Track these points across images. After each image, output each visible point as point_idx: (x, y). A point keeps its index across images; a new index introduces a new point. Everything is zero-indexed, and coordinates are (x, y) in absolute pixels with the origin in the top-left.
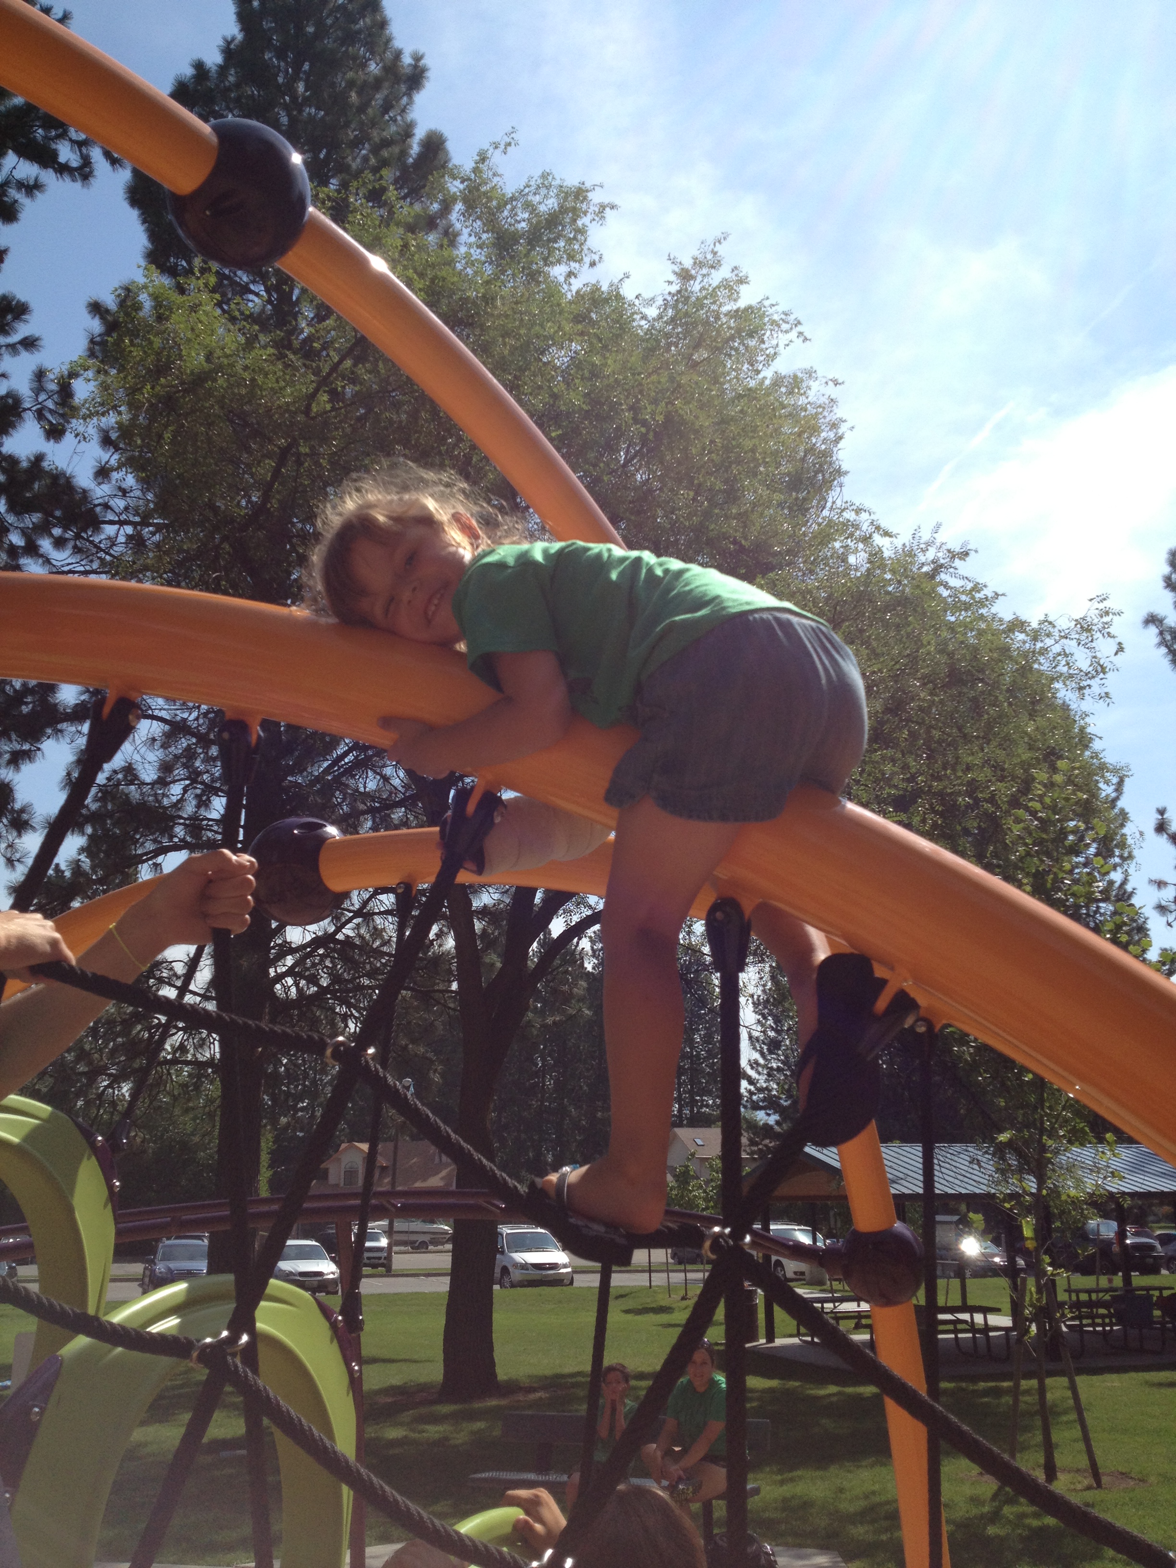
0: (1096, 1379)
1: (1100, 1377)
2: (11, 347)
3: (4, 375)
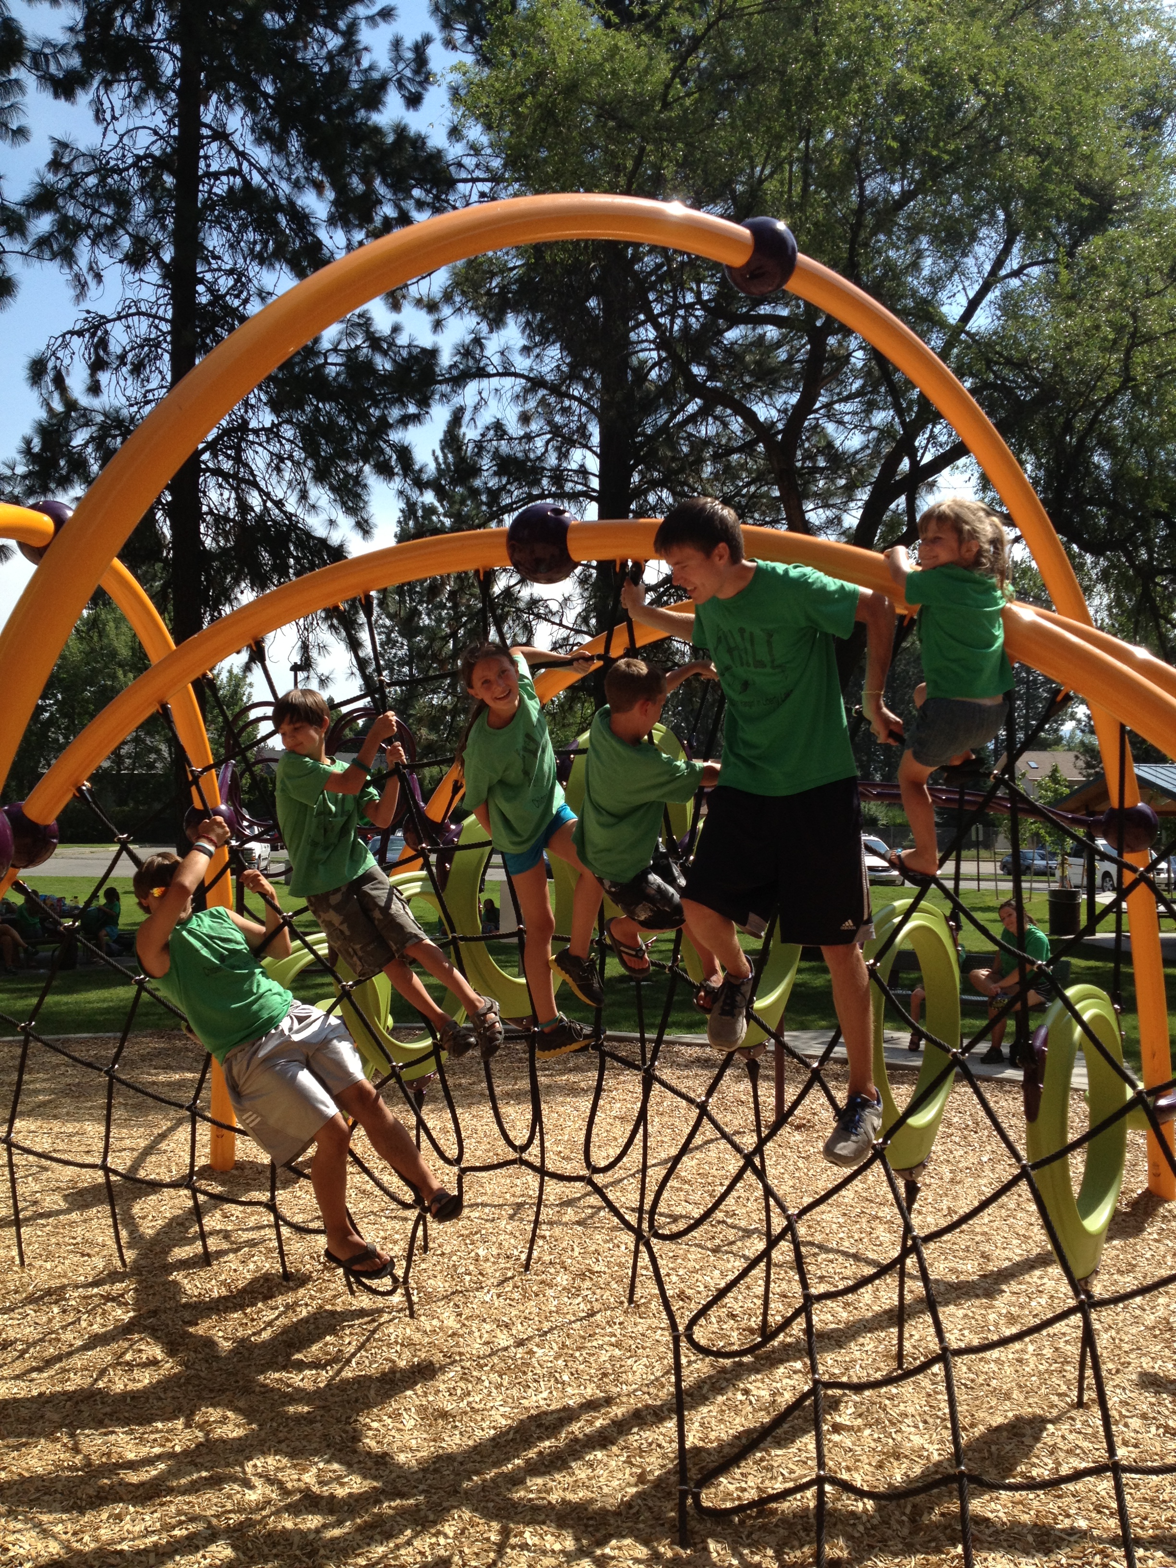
2: (371, 20)
3: (366, 49)
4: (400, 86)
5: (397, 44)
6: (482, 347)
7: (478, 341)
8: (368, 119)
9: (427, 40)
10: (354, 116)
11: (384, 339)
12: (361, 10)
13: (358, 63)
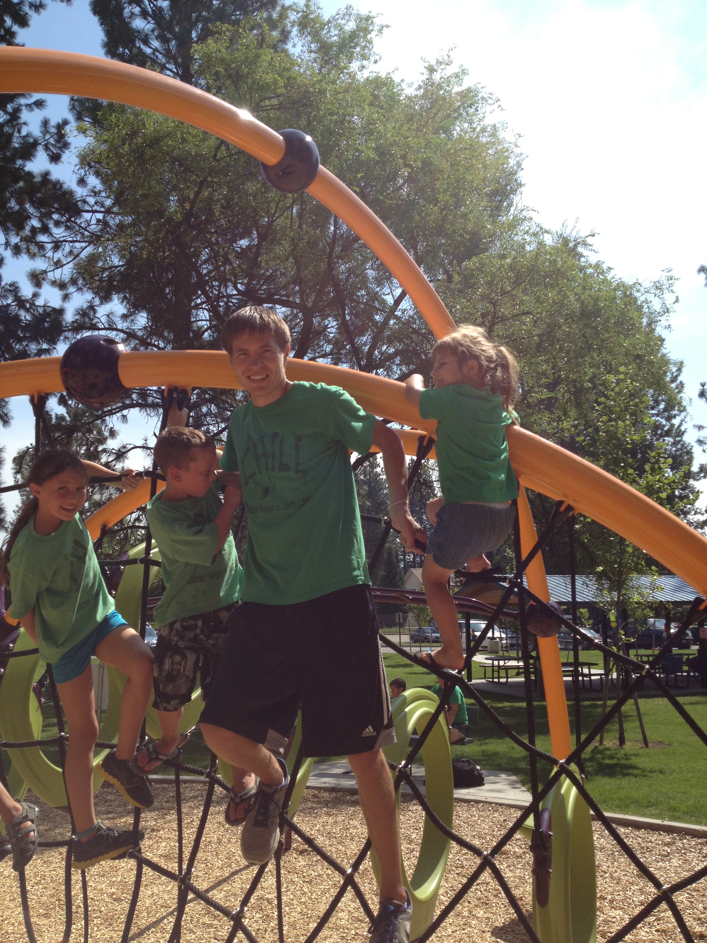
0: (649, 701)
1: (652, 700)
2: (29, 106)
3: (25, 123)
4: (47, 148)
5: (45, 123)
6: (95, 311)
7: (92, 308)
8: (24, 166)
9: (66, 122)
10: (15, 163)
11: (27, 301)
12: (23, 101)
13: (19, 132)
